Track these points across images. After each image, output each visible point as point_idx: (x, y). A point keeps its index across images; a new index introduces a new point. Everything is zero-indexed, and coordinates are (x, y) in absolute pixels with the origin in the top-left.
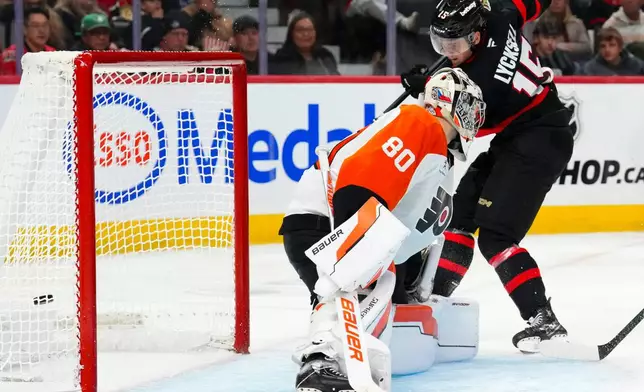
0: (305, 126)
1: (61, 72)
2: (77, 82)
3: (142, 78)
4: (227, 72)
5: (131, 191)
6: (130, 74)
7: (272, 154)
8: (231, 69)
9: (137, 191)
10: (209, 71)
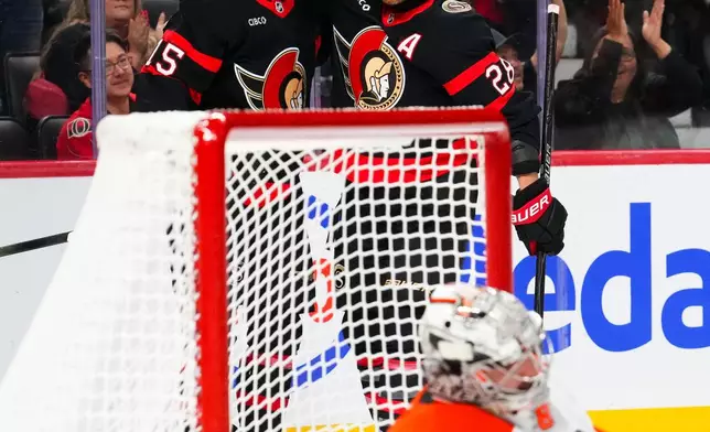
0: (624, 245)
1: (170, 152)
2: (198, 169)
3: (317, 160)
4: (474, 145)
5: (313, 362)
6: (296, 153)
7: (562, 300)
8: (481, 141)
9: (323, 364)
10: (442, 144)
